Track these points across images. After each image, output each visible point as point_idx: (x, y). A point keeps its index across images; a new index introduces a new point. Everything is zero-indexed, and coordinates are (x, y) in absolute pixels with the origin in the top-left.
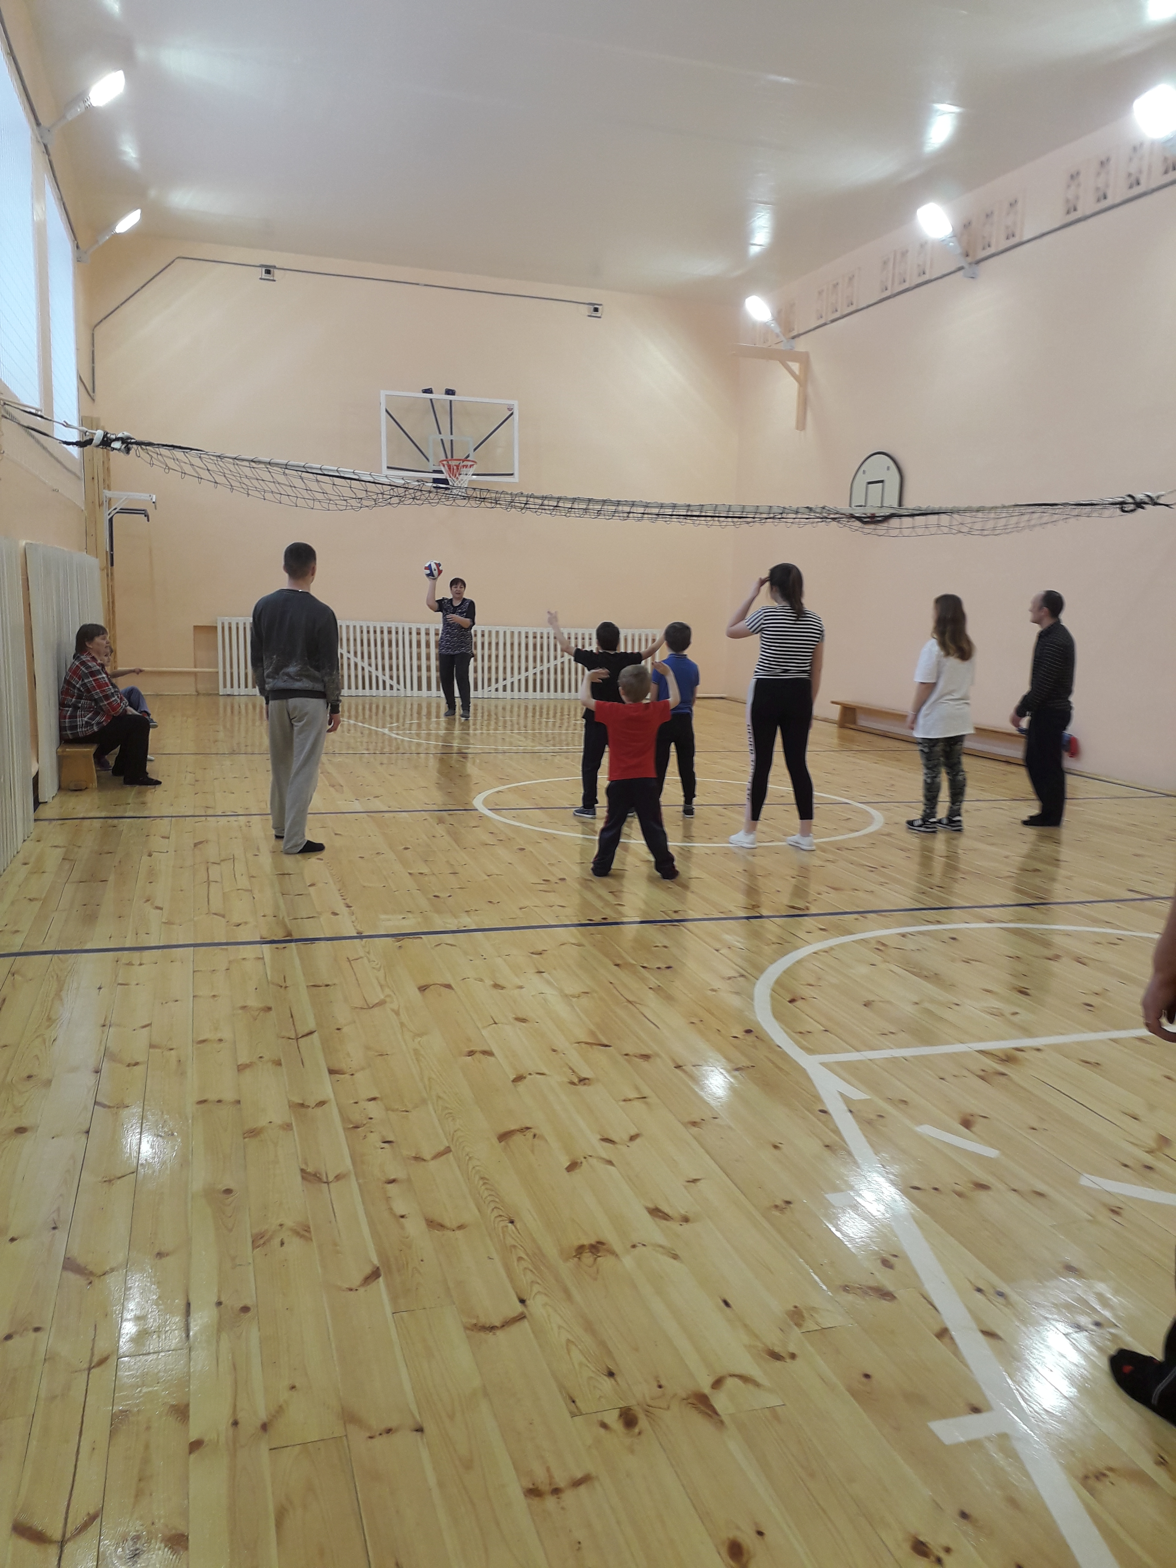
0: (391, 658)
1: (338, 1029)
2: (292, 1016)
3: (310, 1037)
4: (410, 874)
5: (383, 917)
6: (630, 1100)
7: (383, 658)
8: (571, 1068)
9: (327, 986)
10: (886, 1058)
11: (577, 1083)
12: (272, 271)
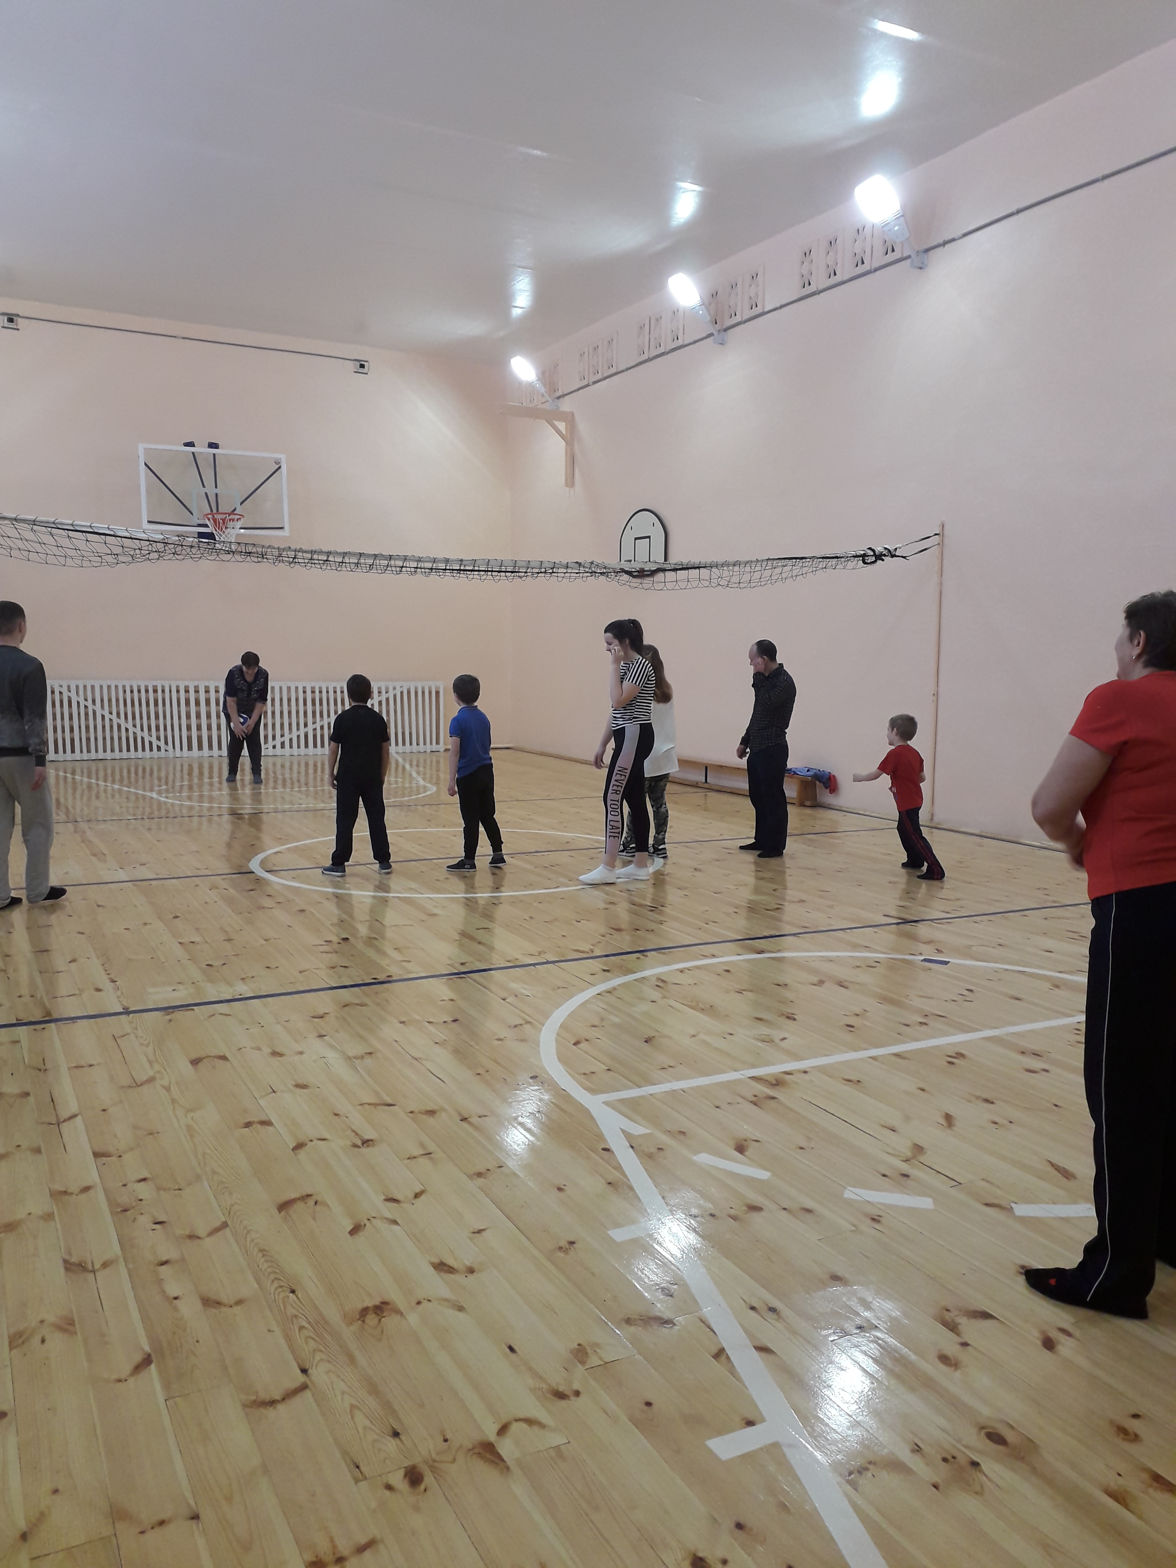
0: (157, 717)
1: (104, 1110)
2: (52, 1100)
3: (72, 1121)
4: (180, 943)
5: (151, 990)
6: (415, 1157)
7: (149, 718)
8: (354, 1131)
9: (91, 1066)
10: (666, 1092)
11: (361, 1146)
12: (15, 320)
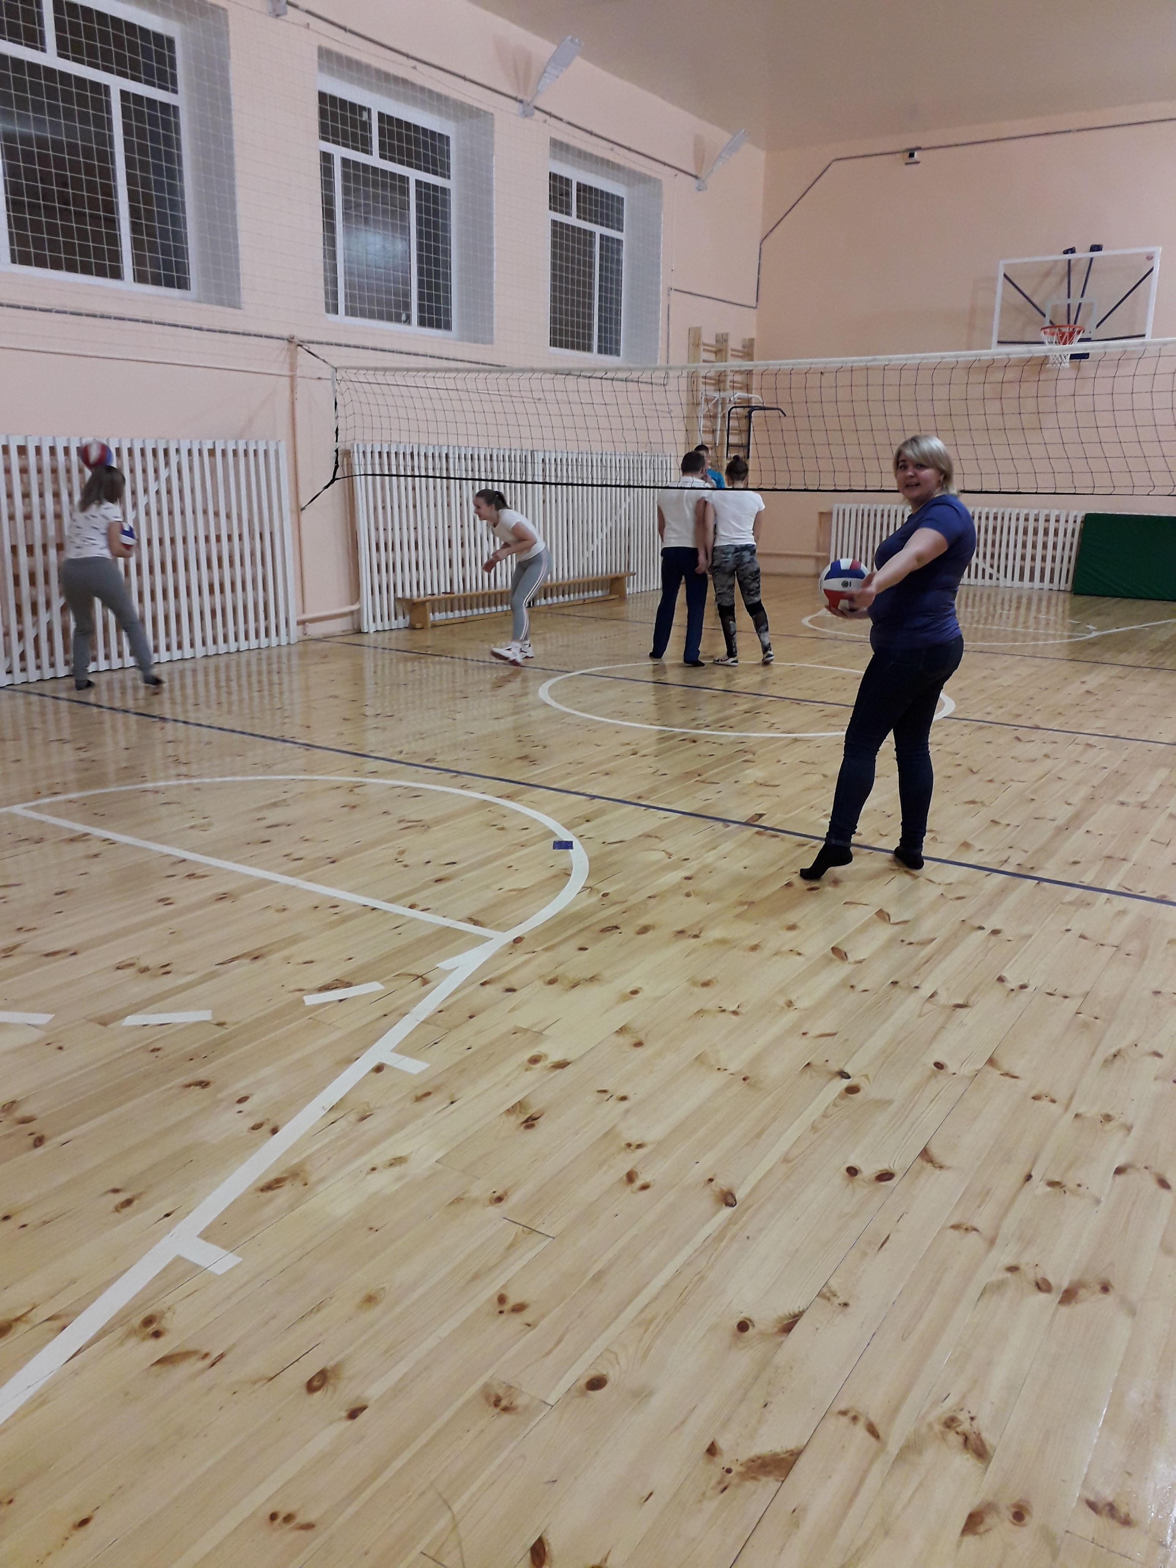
0: (993, 545)
12: (916, 154)
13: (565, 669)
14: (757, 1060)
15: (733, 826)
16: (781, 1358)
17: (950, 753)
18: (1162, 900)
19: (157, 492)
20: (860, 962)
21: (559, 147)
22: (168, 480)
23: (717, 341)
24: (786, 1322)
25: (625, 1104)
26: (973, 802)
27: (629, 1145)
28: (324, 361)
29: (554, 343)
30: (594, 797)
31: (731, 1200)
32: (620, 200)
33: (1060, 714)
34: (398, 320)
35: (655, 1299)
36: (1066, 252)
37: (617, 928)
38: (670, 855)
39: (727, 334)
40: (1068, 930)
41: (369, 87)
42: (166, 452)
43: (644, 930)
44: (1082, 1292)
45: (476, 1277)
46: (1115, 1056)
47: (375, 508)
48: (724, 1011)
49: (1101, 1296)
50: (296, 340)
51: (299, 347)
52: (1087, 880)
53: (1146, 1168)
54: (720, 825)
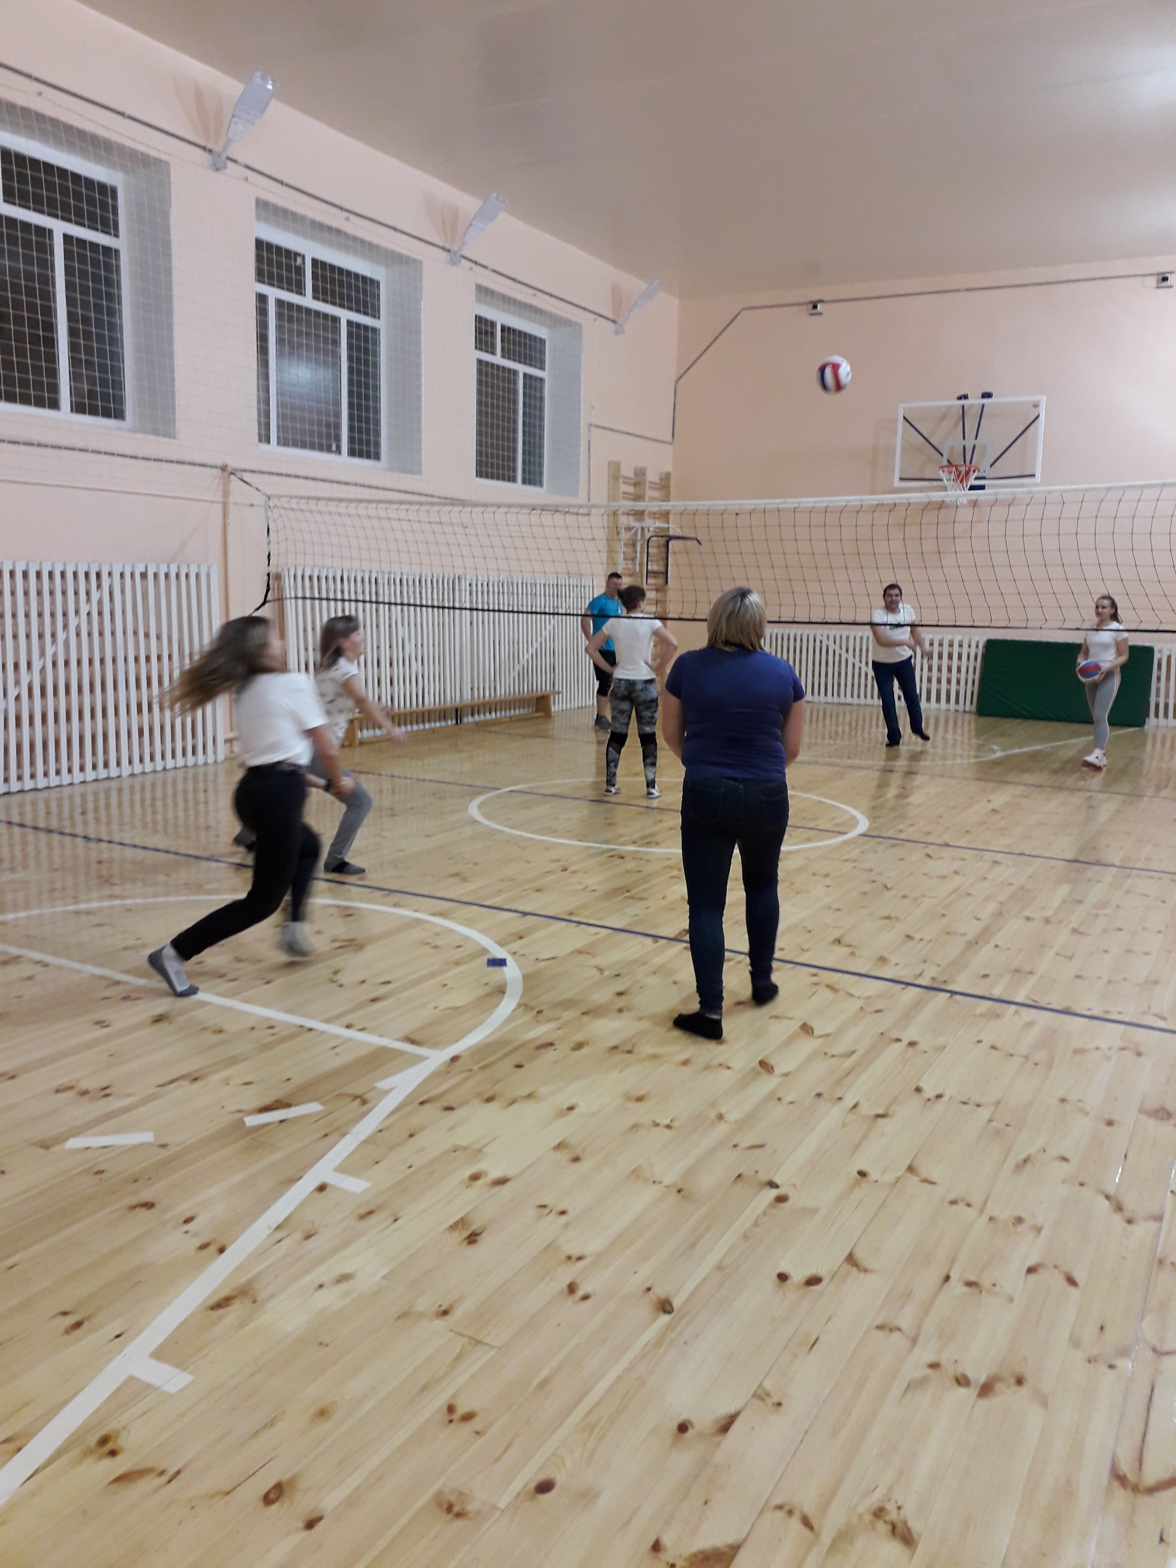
12: (819, 306)
13: (492, 785)
14: (691, 1172)
15: (662, 942)
16: (719, 1456)
17: (865, 870)
18: (1067, 1012)
19: (89, 614)
20: (786, 1075)
21: (484, 293)
22: (100, 602)
23: (635, 474)
24: (723, 1422)
25: (564, 1219)
26: (888, 918)
27: (569, 1258)
28: (257, 489)
29: (480, 474)
30: (525, 914)
31: (668, 1308)
32: (542, 342)
33: (967, 832)
34: (329, 450)
35: (598, 1404)
36: (960, 398)
37: (551, 1044)
38: (601, 971)
39: (645, 468)
40: (979, 1041)
41: (305, 235)
42: (98, 575)
43: (579, 1046)
44: (998, 1386)
45: (425, 1388)
46: (1025, 1161)
47: (305, 630)
48: (657, 1125)
49: (1016, 1388)
50: (229, 469)
51: (232, 476)
52: (997, 993)
53: (1056, 1267)
54: (649, 940)
